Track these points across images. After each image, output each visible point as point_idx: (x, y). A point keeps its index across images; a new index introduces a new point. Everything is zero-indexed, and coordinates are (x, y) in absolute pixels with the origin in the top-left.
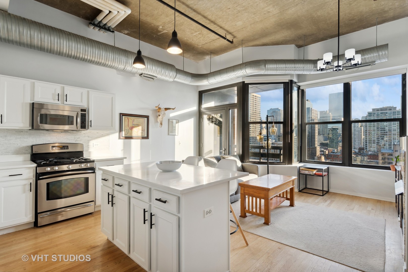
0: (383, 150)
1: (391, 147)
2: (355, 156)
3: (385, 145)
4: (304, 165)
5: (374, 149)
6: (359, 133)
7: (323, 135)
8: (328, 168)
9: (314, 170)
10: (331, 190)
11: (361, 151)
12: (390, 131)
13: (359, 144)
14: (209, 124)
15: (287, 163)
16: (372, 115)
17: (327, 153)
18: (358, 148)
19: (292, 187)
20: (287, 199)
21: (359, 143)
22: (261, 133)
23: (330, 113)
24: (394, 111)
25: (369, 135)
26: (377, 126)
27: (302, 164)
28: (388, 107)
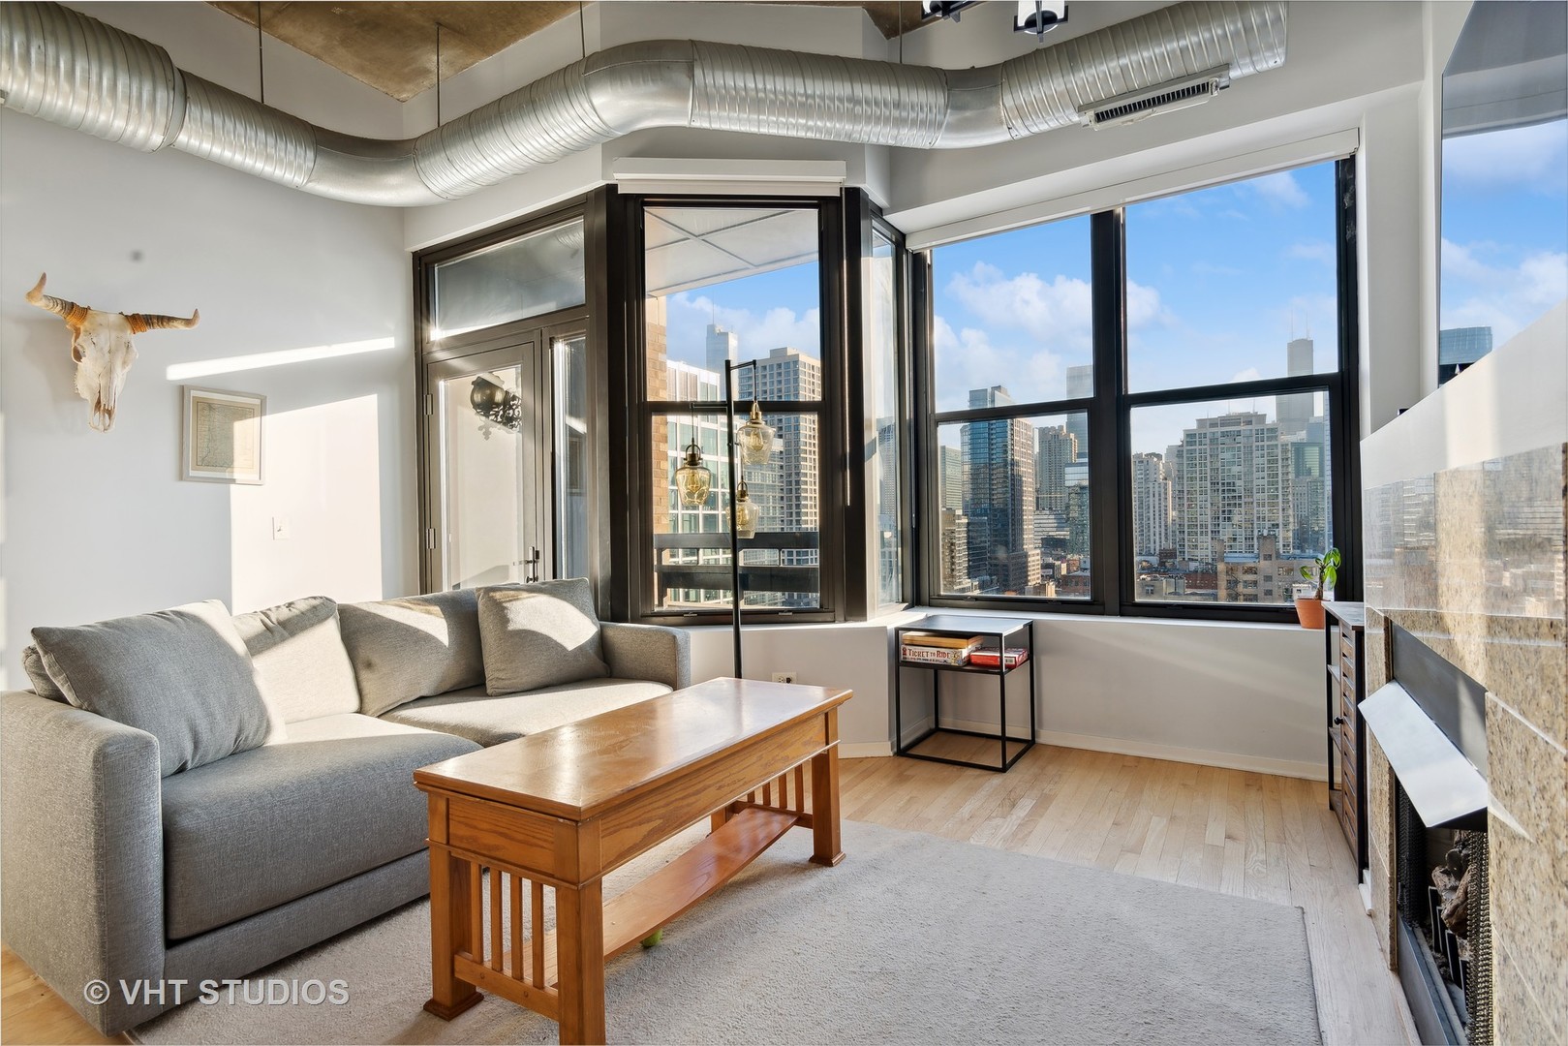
0: (1229, 555)
1: (1253, 546)
2: (1149, 579)
3: (1235, 539)
4: (928, 619)
5: (1204, 552)
6: (1160, 500)
7: (1050, 509)
8: (1030, 626)
9: (965, 640)
10: (1045, 737)
11: (1166, 563)
12: (1249, 491)
13: (1160, 538)
14: (487, 435)
15: (840, 611)
16: (1197, 439)
17: (1064, 572)
18: (1157, 552)
19: (821, 749)
20: (802, 820)
21: (1160, 534)
22: (693, 456)
23: (1072, 436)
24: (1260, 427)
25: (1189, 506)
26: (1211, 476)
27: (918, 615)
28: (1241, 415)
